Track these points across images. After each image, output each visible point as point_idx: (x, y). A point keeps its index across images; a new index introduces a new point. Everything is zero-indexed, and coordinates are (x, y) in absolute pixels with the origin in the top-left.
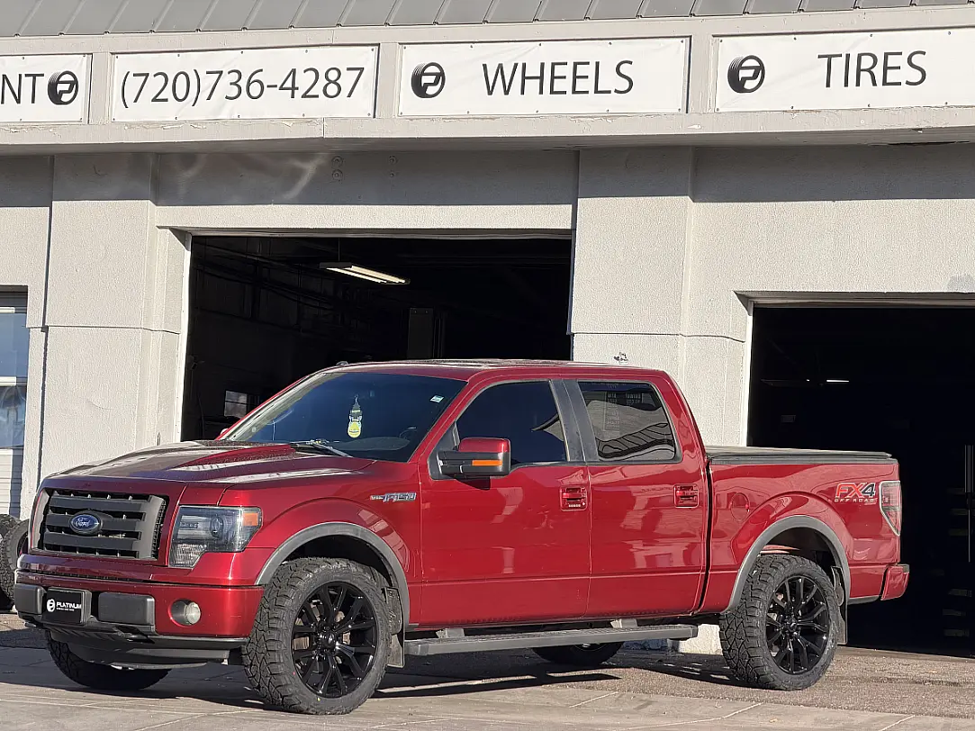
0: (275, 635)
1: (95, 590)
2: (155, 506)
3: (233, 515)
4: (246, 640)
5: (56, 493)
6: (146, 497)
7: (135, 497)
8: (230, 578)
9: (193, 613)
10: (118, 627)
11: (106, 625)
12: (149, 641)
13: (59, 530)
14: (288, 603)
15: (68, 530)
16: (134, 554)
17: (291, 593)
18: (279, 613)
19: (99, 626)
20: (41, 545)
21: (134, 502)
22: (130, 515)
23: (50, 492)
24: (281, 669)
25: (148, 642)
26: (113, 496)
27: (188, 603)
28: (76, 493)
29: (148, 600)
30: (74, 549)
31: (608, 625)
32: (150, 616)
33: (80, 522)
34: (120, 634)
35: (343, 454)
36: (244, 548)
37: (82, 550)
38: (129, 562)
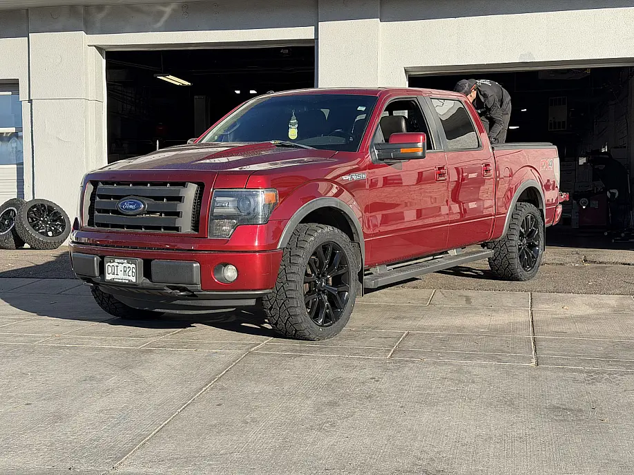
0: (292, 286)
1: (145, 258)
2: (191, 191)
3: (256, 195)
4: (271, 291)
5: (101, 185)
6: (183, 184)
7: (172, 184)
8: (256, 244)
9: (230, 273)
10: (168, 286)
11: (158, 286)
12: (195, 296)
13: (107, 211)
14: (300, 261)
15: (116, 212)
16: (177, 229)
17: (301, 253)
18: (294, 269)
19: (152, 286)
20: (91, 223)
21: (173, 188)
22: (169, 199)
23: (95, 184)
24: (298, 311)
25: (193, 296)
26: (152, 184)
27: (226, 265)
28: (119, 184)
29: (194, 265)
30: (122, 227)
31: (446, 252)
32: (197, 277)
33: (128, 205)
34: (170, 291)
35: (311, 148)
36: (267, 221)
37: (128, 227)
38: (173, 235)
